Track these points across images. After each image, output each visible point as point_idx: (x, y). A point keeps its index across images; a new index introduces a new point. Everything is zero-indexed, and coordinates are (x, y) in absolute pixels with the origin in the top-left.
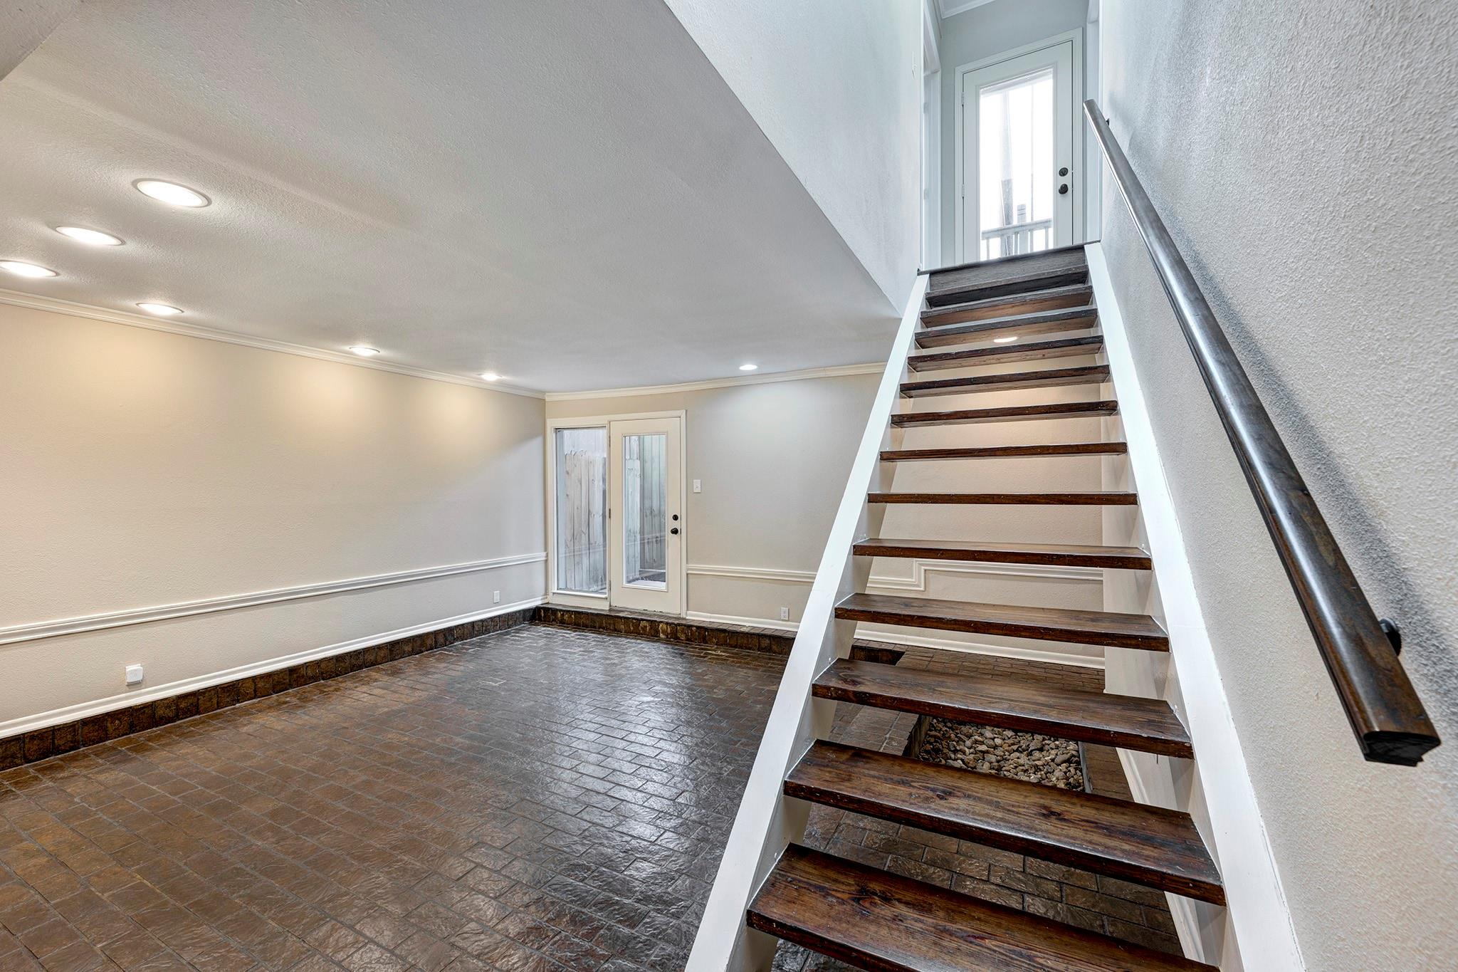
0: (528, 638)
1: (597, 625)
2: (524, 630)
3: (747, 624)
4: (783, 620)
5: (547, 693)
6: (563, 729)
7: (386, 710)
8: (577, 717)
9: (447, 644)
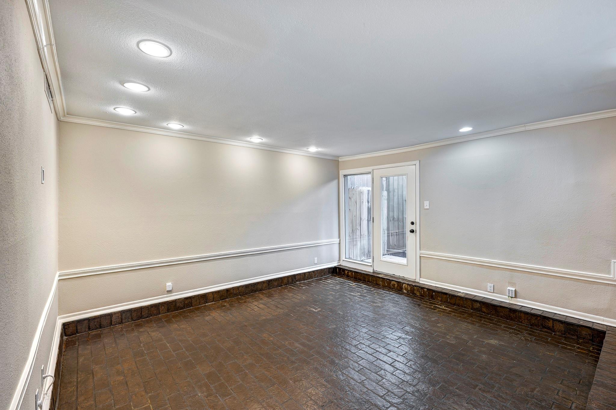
0: (331, 284)
1: (367, 280)
2: (329, 279)
3: (462, 291)
4: (489, 292)
5: (342, 321)
6: (353, 350)
7: (264, 318)
8: (361, 341)
9: (293, 283)
